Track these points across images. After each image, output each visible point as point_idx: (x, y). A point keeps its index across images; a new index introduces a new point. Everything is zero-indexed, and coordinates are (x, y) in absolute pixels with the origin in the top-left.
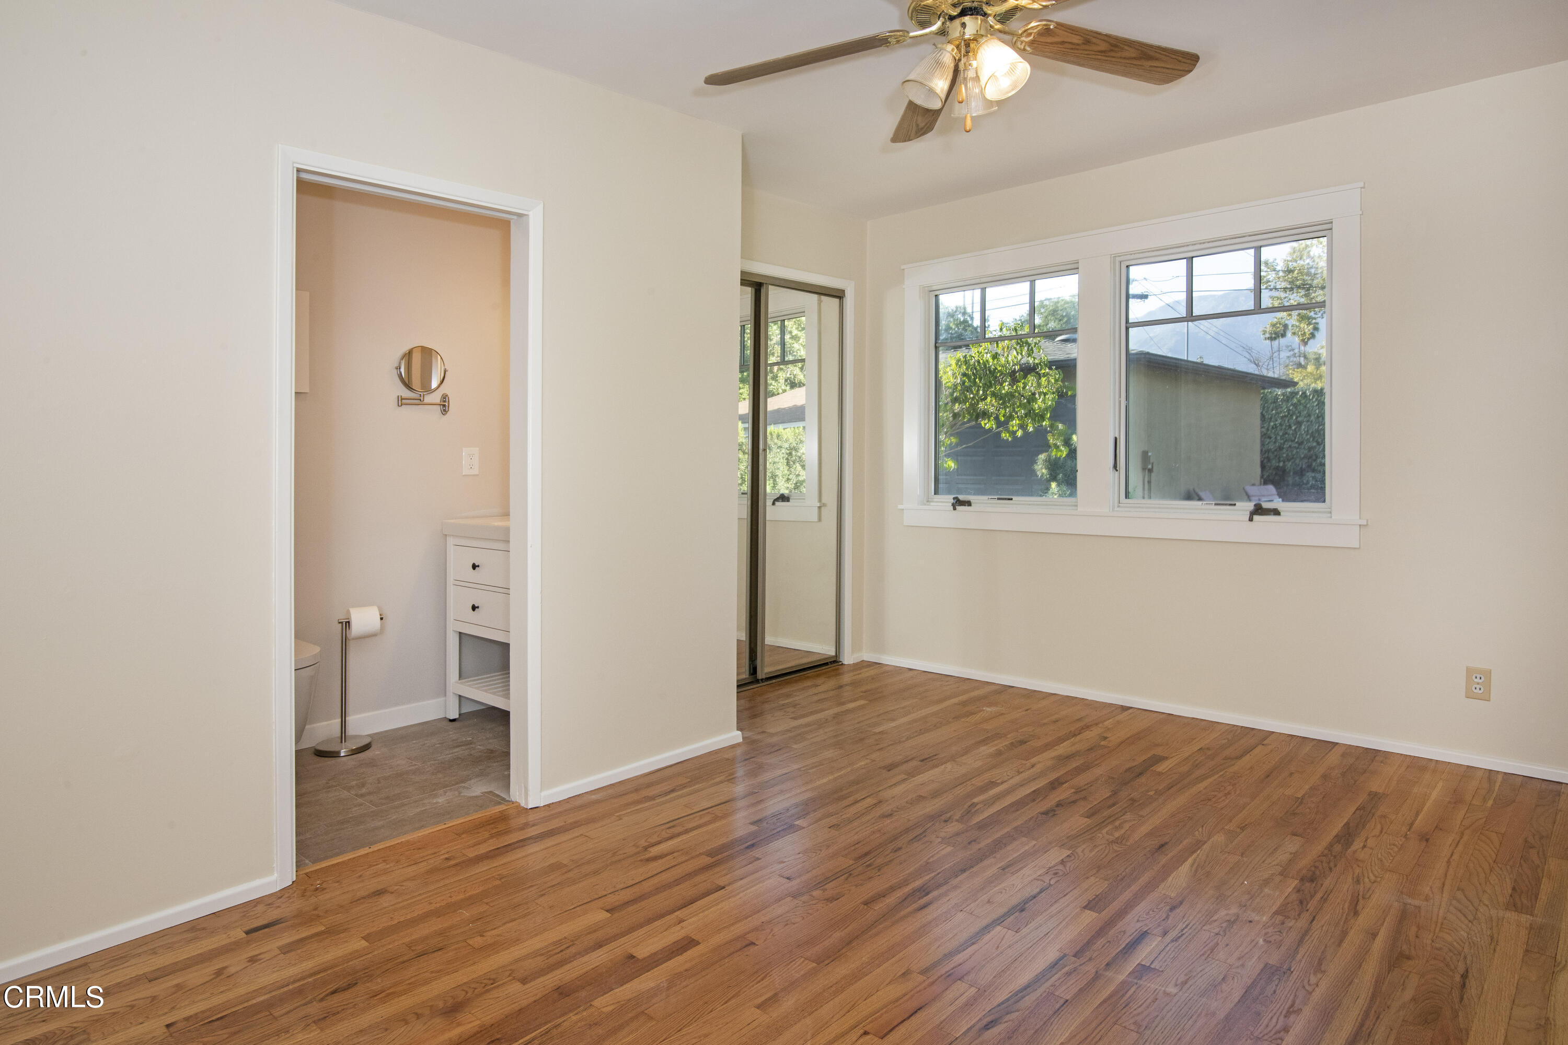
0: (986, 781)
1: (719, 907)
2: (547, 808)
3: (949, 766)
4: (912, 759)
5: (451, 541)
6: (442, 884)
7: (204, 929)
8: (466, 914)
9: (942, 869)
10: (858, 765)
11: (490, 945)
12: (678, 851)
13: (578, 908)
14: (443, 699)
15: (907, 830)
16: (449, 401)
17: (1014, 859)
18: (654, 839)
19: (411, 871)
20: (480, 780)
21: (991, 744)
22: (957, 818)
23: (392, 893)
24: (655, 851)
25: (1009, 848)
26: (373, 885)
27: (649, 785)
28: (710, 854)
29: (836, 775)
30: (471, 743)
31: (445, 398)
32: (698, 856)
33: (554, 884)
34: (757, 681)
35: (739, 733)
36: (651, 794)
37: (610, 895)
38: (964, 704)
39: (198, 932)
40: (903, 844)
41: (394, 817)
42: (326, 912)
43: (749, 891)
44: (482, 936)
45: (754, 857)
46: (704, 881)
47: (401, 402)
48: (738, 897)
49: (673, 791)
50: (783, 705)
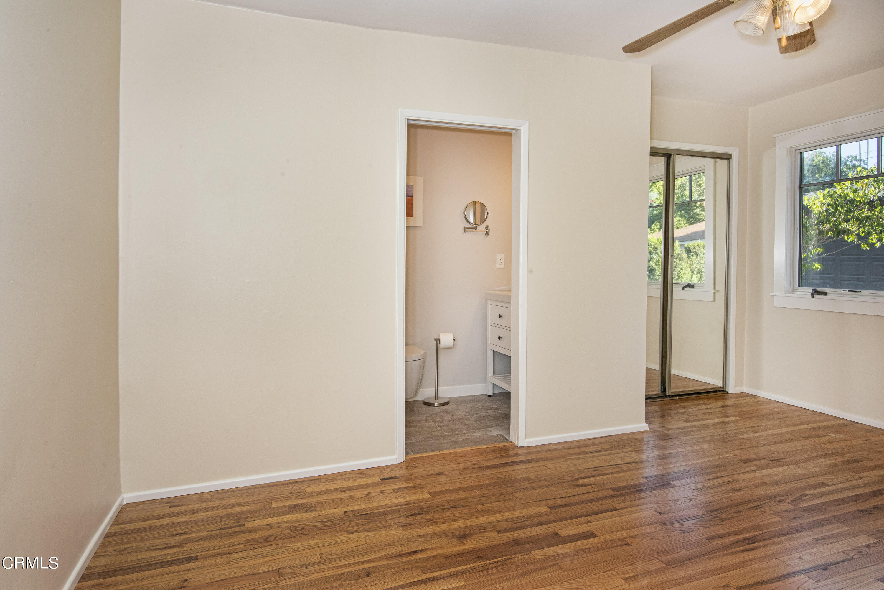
0: (819, 482)
1: (613, 519)
2: (528, 448)
3: (791, 467)
4: (764, 459)
5: (489, 302)
6: (469, 476)
7: (365, 474)
8: (477, 493)
9: (769, 530)
10: (724, 456)
11: (486, 511)
12: (595, 484)
13: (534, 503)
14: (485, 384)
15: (749, 502)
16: (489, 229)
17: (827, 535)
18: (584, 475)
19: (456, 466)
20: (497, 428)
21: (829, 459)
22: (789, 501)
23: (446, 475)
24: (582, 482)
25: (825, 528)
26: (437, 470)
27: (587, 446)
28: (614, 490)
29: (706, 460)
30: (496, 409)
31: (487, 227)
32: (606, 489)
33: (524, 487)
34: (666, 396)
35: (647, 425)
36: (587, 451)
37: (552, 500)
38: (814, 429)
39: (362, 475)
40: (744, 509)
41: (453, 439)
42: (415, 477)
43: (633, 515)
44: (483, 505)
45: (641, 497)
46: (607, 504)
47: (466, 230)
48: (626, 517)
49: (600, 451)
50: (680, 413)
